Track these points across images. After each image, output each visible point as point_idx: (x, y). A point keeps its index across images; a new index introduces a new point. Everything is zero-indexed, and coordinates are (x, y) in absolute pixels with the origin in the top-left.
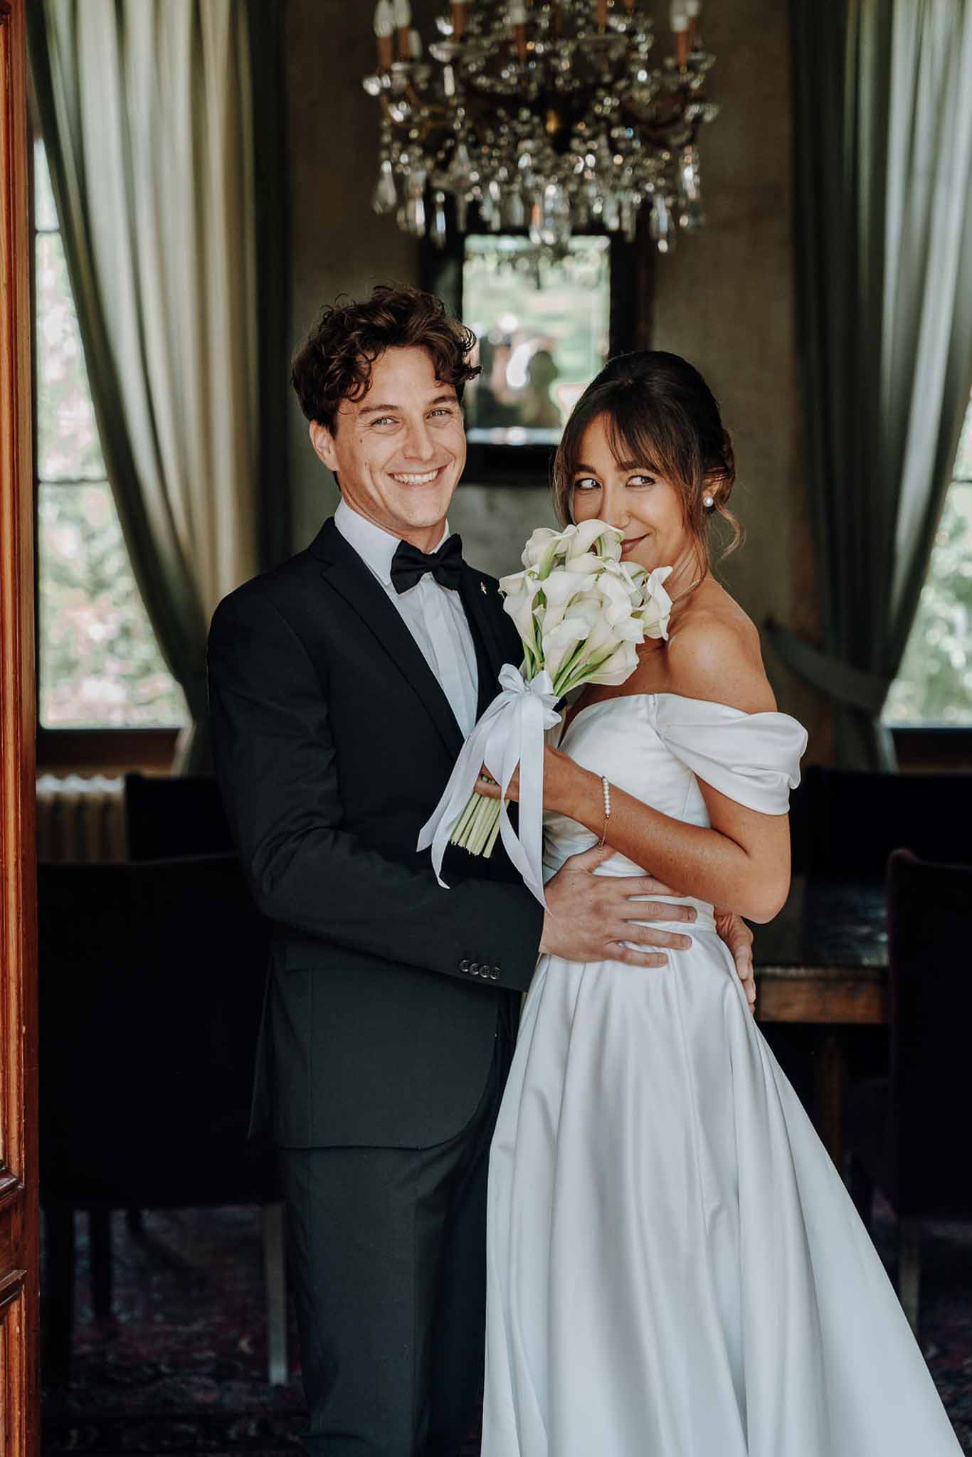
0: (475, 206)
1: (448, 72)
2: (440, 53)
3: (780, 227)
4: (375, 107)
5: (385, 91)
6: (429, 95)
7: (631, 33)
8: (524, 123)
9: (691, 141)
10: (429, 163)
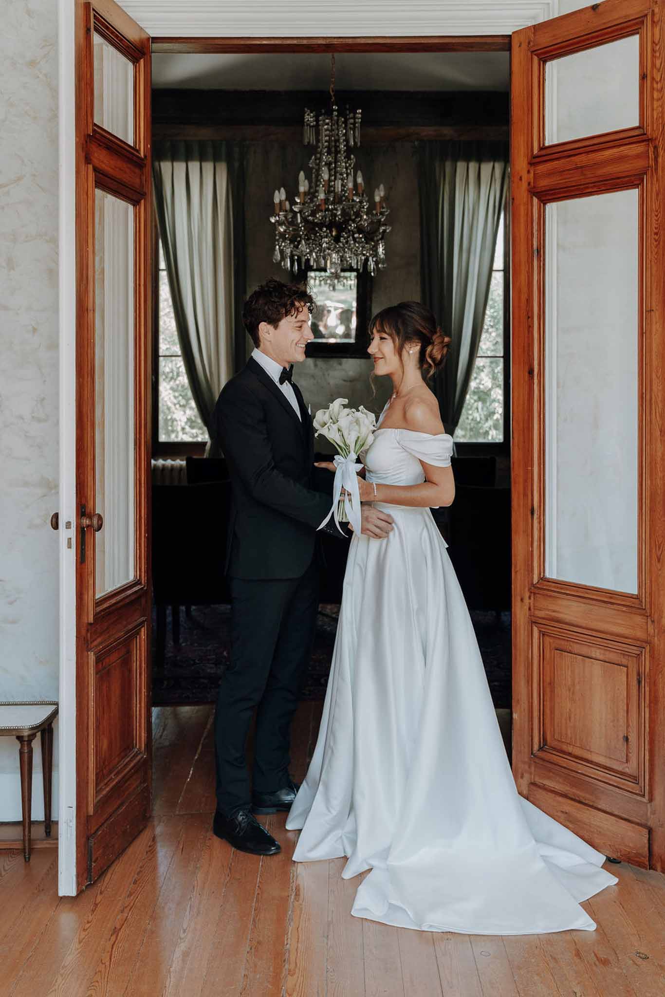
0: (308, 260)
1: (299, 215)
2: (296, 209)
3: (416, 269)
4: (274, 226)
5: (277, 221)
6: (292, 223)
7: (361, 202)
8: (324, 232)
9: (381, 239)
10: (292, 246)
